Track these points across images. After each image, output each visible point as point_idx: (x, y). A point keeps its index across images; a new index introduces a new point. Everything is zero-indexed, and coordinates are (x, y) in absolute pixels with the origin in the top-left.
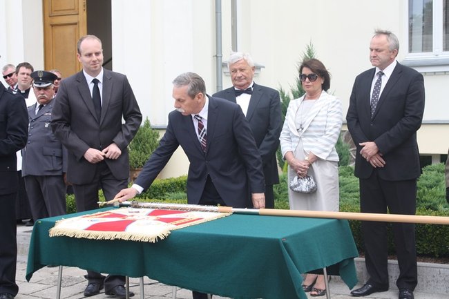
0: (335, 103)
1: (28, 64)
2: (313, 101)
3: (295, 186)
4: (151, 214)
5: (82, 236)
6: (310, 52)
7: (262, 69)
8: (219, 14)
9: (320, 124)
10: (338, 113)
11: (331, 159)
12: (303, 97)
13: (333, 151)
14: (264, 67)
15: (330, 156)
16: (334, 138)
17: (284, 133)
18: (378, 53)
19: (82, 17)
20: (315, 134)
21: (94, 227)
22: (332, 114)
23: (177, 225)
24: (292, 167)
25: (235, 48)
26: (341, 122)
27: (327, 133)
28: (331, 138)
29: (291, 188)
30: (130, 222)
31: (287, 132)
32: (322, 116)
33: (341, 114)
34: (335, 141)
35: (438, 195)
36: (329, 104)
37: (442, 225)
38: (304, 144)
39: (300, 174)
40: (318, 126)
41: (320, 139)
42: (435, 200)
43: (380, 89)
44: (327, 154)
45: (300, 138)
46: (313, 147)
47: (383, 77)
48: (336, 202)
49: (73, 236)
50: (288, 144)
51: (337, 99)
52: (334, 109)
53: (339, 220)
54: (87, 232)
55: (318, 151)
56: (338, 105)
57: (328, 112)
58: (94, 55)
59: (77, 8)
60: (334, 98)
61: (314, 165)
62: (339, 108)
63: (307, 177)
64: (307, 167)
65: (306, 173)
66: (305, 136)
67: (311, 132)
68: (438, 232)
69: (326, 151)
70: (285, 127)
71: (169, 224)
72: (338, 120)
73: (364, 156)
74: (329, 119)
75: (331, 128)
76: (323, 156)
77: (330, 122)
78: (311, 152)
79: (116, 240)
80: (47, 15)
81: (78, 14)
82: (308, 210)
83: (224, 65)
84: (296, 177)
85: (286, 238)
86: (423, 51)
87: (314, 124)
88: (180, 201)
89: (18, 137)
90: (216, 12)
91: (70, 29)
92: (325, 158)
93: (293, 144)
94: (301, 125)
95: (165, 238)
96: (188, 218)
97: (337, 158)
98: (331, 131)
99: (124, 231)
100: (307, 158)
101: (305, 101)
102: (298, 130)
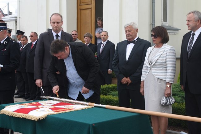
2: (159, 48)
7: (179, 30)
9: (161, 61)
12: (154, 46)
21: (18, 111)
32: (163, 57)
36: (167, 51)
38: (153, 71)
43: (192, 42)
45: (151, 68)
58: (56, 23)
59: (91, 1)
66: (153, 67)
81: (91, 4)
85: (95, 124)
87: (158, 61)
91: (88, 11)
94: (151, 61)
95: (43, 119)
99: (27, 114)
101: (154, 48)
102: (149, 64)
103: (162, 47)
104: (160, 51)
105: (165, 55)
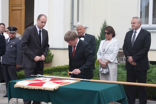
0: (116, 42)
1: (3, 24)
3: (102, 71)
4: (51, 80)
5: (26, 88)
6: (105, 23)
8: (73, 8)
9: (111, 49)
10: (118, 45)
11: (115, 62)
12: (106, 40)
13: (115, 59)
14: (88, 28)
15: (114, 61)
16: (116, 54)
17: (98, 52)
18: (134, 24)
19: (23, 7)
20: (109, 53)
22: (116, 46)
23: (61, 84)
24: (100, 64)
25: (78, 21)
26: (119, 49)
27: (113, 52)
28: (114, 55)
29: (100, 72)
30: (44, 83)
31: (99, 52)
32: (112, 46)
33: (119, 46)
34: (116, 56)
35: (151, 76)
37: (154, 87)
38: (105, 56)
39: (103, 67)
40: (110, 50)
41: (111, 55)
42: (150, 78)
43: (135, 37)
44: (113, 60)
45: (104, 54)
46: (108, 57)
47: (136, 33)
48: (116, 77)
49: (23, 87)
50: (100, 56)
51: (118, 40)
52: (116, 44)
53: (120, 85)
54: (28, 86)
55: (110, 59)
56: (118, 43)
57: (114, 45)
58: (44, 23)
59: (21, 4)
60: (116, 40)
61: (109, 64)
62: (118, 44)
63: (106, 68)
64: (105, 65)
65: (106, 67)
66: (105, 54)
67: (108, 52)
68: (152, 89)
69: (113, 59)
70: (99, 50)
71: (58, 84)
72: (118, 48)
73: (129, 62)
74: (114, 48)
75: (115, 51)
76: (112, 61)
77: (115, 49)
78: (107, 59)
79: (39, 89)
80: (10, 6)
81: (22, 6)
82: (106, 80)
83: (74, 26)
84: (102, 68)
86: (145, 24)
87: (109, 49)
88: (59, 75)
89: (2, 51)
90: (72, 8)
91: (19, 12)
92: (112, 62)
93: (101, 56)
94: (104, 50)
95: (57, 89)
96: (65, 82)
97: (117, 62)
98: (115, 52)
99: (42, 86)
100: (106, 61)
101: (106, 41)
102: (103, 51)
103: (111, 40)
104: (110, 42)
105: (113, 45)
